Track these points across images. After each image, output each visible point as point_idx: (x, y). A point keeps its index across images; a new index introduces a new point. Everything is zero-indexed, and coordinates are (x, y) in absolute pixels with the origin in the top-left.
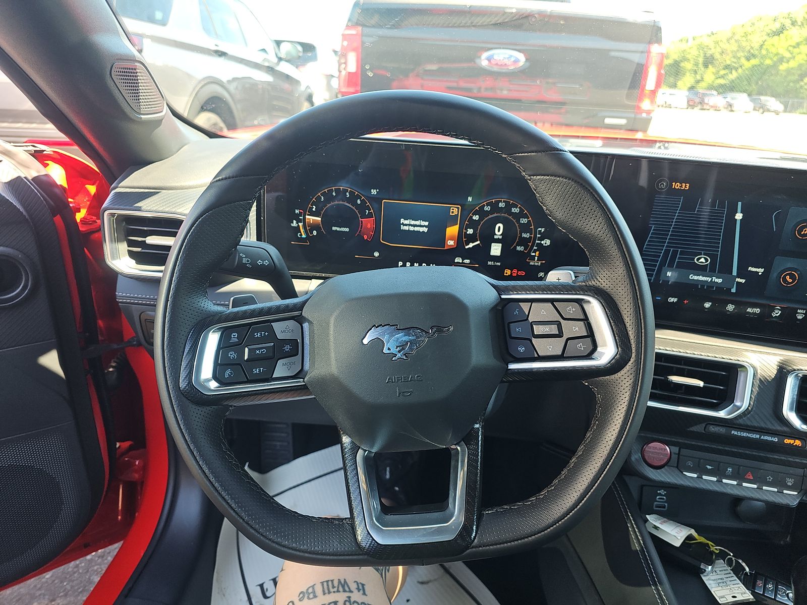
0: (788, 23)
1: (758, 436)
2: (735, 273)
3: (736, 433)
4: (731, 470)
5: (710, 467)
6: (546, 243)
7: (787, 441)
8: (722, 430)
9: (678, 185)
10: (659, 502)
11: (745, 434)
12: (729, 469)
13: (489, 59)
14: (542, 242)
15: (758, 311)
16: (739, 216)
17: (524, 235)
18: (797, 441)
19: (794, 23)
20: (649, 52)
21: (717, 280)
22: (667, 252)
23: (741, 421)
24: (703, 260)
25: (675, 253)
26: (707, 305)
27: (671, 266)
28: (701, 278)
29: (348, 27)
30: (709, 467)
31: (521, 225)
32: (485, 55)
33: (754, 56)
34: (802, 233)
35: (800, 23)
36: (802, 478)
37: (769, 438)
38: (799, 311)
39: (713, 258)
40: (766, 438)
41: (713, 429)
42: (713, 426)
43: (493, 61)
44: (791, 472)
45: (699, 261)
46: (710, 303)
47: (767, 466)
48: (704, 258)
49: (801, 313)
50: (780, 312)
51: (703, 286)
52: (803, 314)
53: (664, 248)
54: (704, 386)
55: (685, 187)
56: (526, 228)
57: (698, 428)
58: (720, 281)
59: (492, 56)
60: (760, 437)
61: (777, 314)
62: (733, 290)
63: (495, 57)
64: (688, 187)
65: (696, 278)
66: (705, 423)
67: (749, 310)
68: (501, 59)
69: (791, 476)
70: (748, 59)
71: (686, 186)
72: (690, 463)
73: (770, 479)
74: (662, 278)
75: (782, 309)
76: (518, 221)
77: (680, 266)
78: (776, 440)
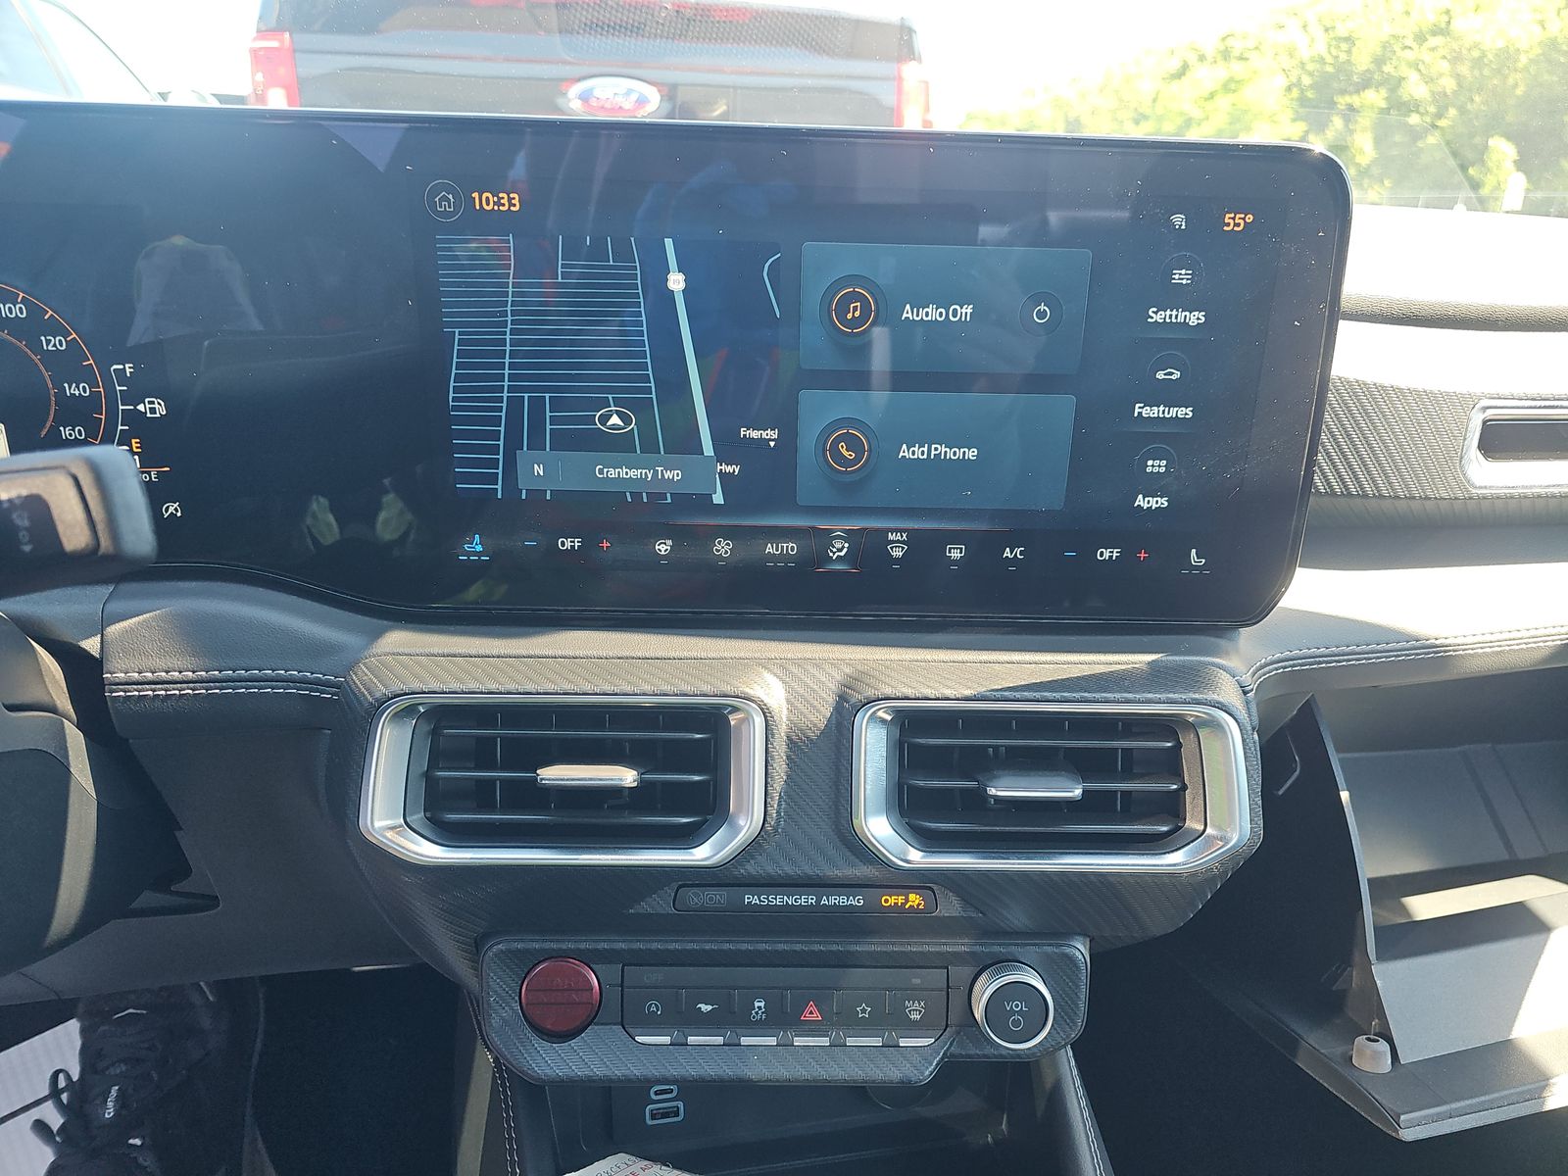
0: (1192, 59)
1: (812, 900)
2: (708, 449)
3: (755, 900)
4: (762, 1004)
5: (709, 1008)
6: (153, 411)
7: (891, 900)
8: (718, 897)
9: (487, 198)
10: (659, 1101)
11: (778, 900)
12: (757, 1004)
13: (585, 98)
14: (141, 407)
15: (790, 547)
16: (676, 282)
17: (72, 390)
18: (912, 897)
19: (1202, 58)
20: (900, 79)
21: (668, 475)
22: (515, 405)
23: (751, 868)
24: (615, 420)
25: (537, 405)
26: (663, 548)
27: (537, 444)
28: (625, 473)
29: (262, 33)
30: (705, 1008)
31: (50, 358)
32: (575, 90)
33: (1145, 117)
34: (850, 316)
35: (1210, 59)
36: (944, 993)
37: (842, 900)
38: (891, 537)
39: (641, 407)
40: (833, 900)
41: (696, 898)
42: (696, 890)
43: (594, 103)
44: (917, 981)
45: (609, 423)
46: (669, 542)
47: (857, 976)
48: (617, 412)
49: (898, 541)
50: (846, 545)
51: (636, 495)
52: (903, 542)
53: (505, 395)
54: (641, 781)
55: (511, 205)
56: (67, 365)
57: (659, 904)
58: (674, 475)
59: (590, 91)
60: (818, 901)
61: (840, 550)
62: (718, 498)
63: (597, 93)
64: (516, 201)
65: (613, 473)
66: (675, 886)
67: (770, 549)
68: (611, 96)
69: (914, 992)
70: (1137, 122)
71: (510, 199)
72: (654, 1007)
73: (863, 1011)
74: (524, 485)
75: (850, 535)
76: (36, 347)
77: (563, 442)
78: (857, 901)
